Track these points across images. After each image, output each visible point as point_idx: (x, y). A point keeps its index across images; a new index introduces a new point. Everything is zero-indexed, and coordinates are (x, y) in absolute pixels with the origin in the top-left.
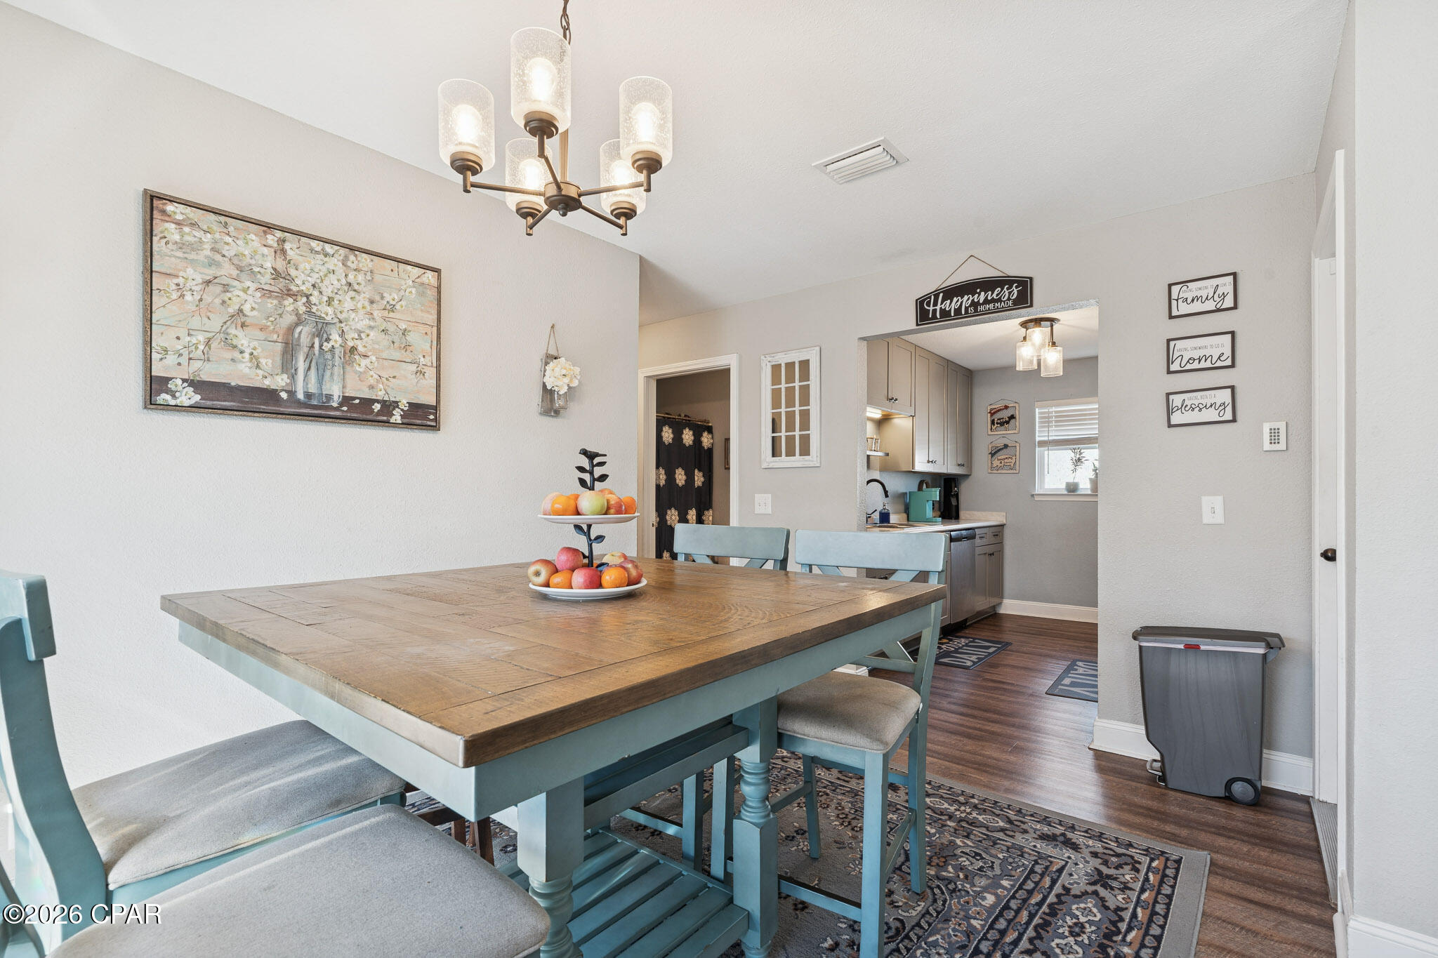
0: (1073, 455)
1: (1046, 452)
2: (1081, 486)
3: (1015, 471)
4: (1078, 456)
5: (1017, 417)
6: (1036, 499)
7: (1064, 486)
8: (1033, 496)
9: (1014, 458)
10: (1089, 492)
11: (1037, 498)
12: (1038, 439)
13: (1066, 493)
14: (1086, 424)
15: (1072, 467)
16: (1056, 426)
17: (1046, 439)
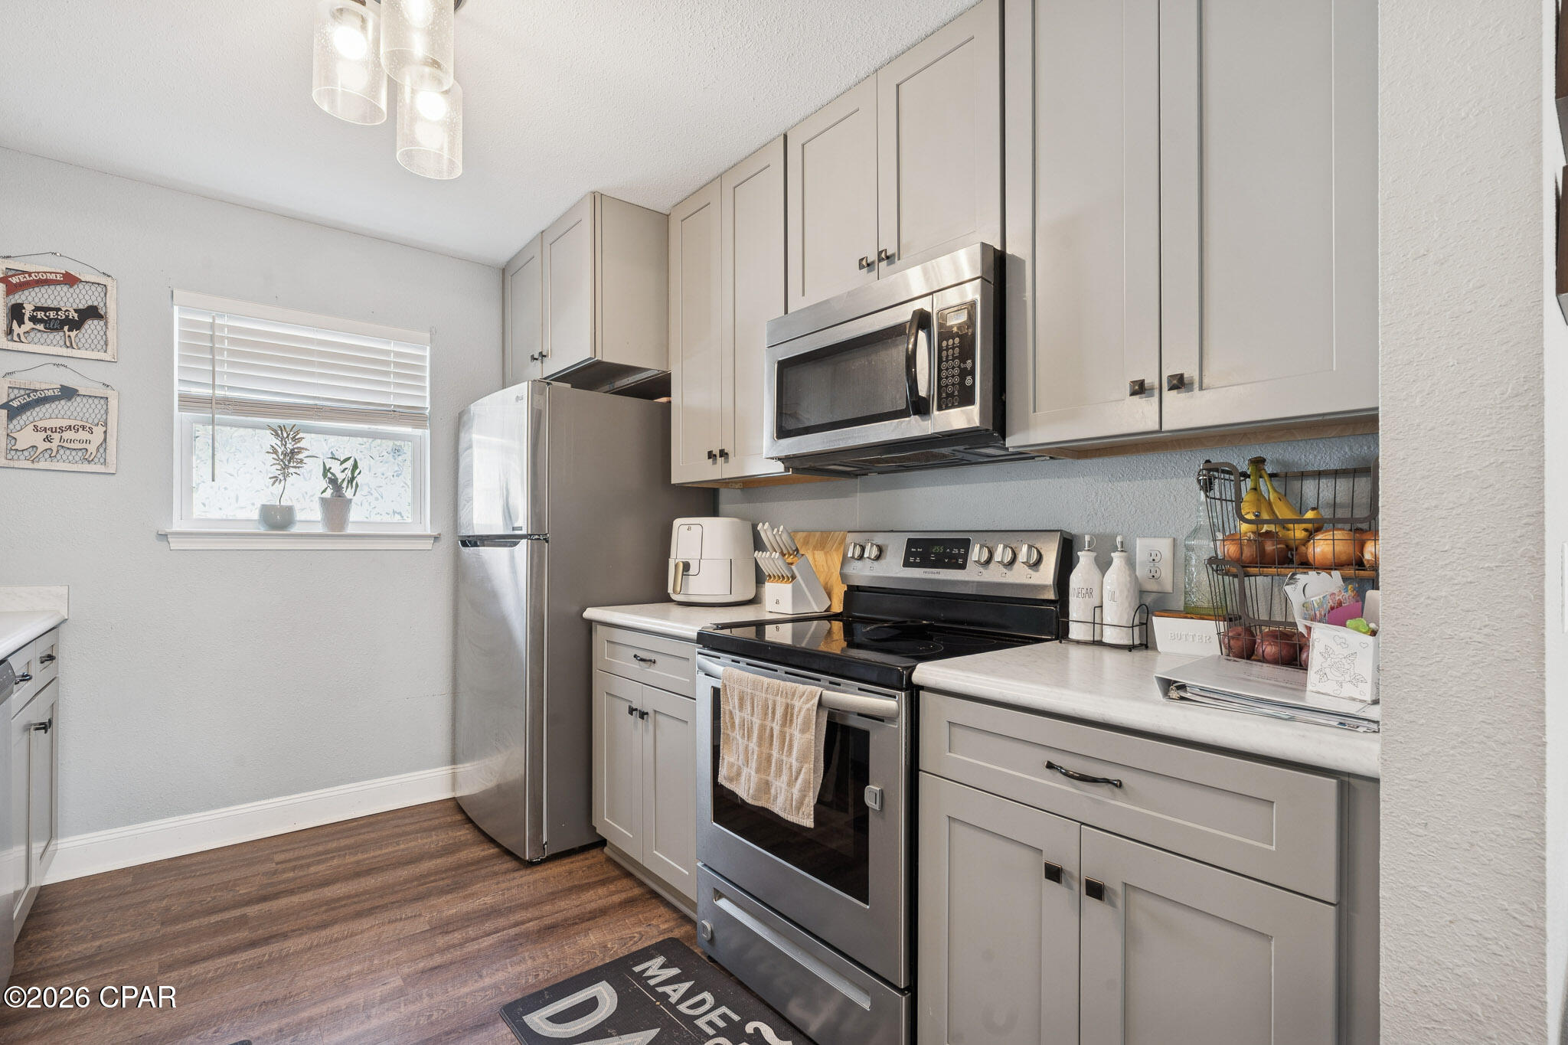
0: (276, 442)
1: (204, 432)
2: (299, 516)
3: (102, 469)
4: (290, 446)
5: (112, 316)
6: (173, 546)
7: (255, 515)
8: (163, 537)
9: (99, 431)
10: (320, 529)
11: (175, 544)
12: (178, 388)
13: (262, 530)
14: (311, 374)
15: (275, 470)
16: (232, 364)
17: (206, 392)
